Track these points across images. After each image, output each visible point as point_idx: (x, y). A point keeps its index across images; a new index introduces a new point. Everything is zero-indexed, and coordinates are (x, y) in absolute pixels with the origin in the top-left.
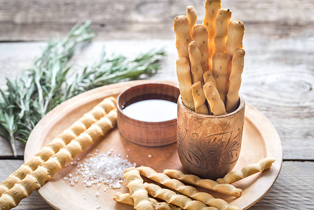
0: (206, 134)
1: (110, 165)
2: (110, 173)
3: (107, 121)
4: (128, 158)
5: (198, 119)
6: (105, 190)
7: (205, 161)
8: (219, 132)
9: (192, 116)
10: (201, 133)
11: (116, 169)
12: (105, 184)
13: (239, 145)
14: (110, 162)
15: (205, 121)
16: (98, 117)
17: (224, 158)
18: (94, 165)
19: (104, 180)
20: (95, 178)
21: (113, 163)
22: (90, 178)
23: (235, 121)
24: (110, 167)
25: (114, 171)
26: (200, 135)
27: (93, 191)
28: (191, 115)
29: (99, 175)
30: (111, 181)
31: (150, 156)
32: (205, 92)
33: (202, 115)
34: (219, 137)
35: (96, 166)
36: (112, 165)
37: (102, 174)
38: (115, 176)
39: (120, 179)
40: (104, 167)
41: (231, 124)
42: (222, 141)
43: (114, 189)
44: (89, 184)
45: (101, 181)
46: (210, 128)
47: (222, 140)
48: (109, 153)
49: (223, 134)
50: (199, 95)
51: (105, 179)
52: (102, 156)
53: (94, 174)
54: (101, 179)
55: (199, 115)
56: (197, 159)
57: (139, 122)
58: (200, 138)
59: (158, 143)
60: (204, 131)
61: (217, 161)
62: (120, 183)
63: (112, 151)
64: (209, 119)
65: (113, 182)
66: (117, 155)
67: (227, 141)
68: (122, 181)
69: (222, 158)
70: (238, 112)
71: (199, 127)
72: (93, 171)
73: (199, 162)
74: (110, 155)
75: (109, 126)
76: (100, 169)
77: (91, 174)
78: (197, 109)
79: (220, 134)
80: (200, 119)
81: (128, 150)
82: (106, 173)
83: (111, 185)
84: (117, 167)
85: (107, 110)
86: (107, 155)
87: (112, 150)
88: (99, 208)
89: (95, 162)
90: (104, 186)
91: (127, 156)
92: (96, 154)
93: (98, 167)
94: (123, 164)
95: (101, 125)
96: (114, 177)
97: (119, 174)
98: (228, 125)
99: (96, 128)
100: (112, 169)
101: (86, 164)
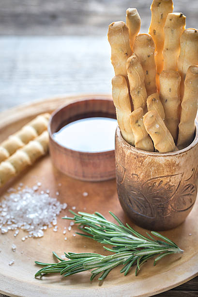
0: (149, 176)
1: (33, 206)
2: (31, 216)
3: (36, 145)
4: (59, 196)
5: (138, 157)
6: (24, 239)
7: (149, 208)
8: (166, 174)
9: (131, 153)
10: (142, 174)
11: (40, 212)
12: (25, 231)
13: (194, 189)
14: (34, 202)
15: (146, 159)
16: (26, 140)
17: (173, 204)
18: (15, 204)
19: (23, 226)
20: (13, 223)
21: (36, 204)
22: (7, 222)
23: (187, 160)
24: (33, 208)
25: (37, 214)
26: (141, 177)
27: (8, 240)
28: (129, 151)
29: (18, 219)
30: (33, 227)
31: (85, 194)
32: (145, 123)
33: (143, 152)
34: (165, 180)
35: (16, 206)
36: (36, 206)
37: (22, 217)
38: (37, 220)
39: (44, 225)
40: (26, 208)
41: (182, 164)
42: (169, 185)
43: (35, 238)
44: (5, 230)
45: (20, 227)
46: (153, 168)
47: (170, 183)
48: (35, 188)
49: (172, 176)
50: (139, 125)
51: (25, 223)
52: (26, 192)
53: (12, 217)
54: (20, 224)
55: (139, 152)
56: (138, 205)
57: (72, 152)
58: (142, 181)
59: (97, 177)
60: (146, 172)
61: (164, 209)
62: (43, 230)
63: (39, 186)
64: (152, 157)
65: (34, 229)
66: (45, 192)
67: (176, 185)
68: (45, 228)
69: (171, 206)
70: (191, 148)
71: (139, 167)
72: (12, 213)
73: (141, 209)
74: (36, 191)
75: (39, 152)
76: (21, 210)
77: (8, 217)
78: (137, 143)
79: (167, 176)
80: (141, 157)
81: (60, 185)
82: (27, 216)
83: (31, 233)
84: (41, 209)
85: (40, 131)
86: (33, 192)
87: (39, 184)
88: (12, 264)
89: (16, 200)
90: (23, 233)
91: (58, 194)
92: (19, 188)
93: (18, 208)
94: (50, 204)
95: (28, 152)
96: (36, 222)
97: (44, 218)
98: (178, 165)
99: (22, 155)
100: (35, 211)
101: (5, 202)
